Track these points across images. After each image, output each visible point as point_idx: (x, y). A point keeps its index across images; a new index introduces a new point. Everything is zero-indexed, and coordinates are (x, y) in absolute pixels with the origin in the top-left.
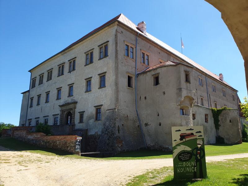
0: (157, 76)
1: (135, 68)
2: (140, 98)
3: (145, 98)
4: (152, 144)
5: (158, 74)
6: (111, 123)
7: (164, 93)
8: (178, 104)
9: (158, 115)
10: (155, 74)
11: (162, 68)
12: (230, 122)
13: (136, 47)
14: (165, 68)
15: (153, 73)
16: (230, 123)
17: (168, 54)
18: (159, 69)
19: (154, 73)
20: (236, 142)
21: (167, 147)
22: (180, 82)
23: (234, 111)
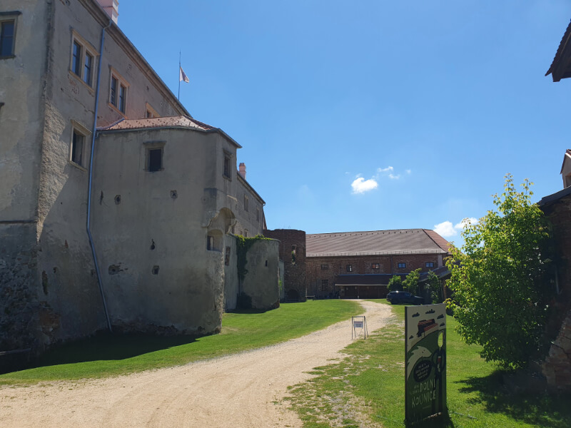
0: (156, 147)
1: (94, 113)
2: (102, 197)
3: (118, 199)
4: (126, 320)
5: (162, 143)
6: (17, 262)
7: (174, 195)
8: (204, 225)
9: (153, 247)
10: (153, 143)
11: (172, 131)
12: (266, 265)
13: (99, 57)
14: (182, 134)
15: (147, 138)
16: (267, 268)
17: (164, 96)
18: (164, 132)
19: (150, 140)
20: (272, 304)
21: (170, 325)
22: (214, 174)
23: (273, 245)
